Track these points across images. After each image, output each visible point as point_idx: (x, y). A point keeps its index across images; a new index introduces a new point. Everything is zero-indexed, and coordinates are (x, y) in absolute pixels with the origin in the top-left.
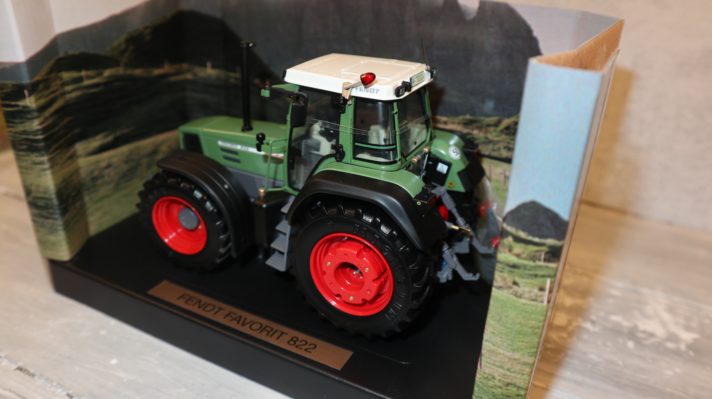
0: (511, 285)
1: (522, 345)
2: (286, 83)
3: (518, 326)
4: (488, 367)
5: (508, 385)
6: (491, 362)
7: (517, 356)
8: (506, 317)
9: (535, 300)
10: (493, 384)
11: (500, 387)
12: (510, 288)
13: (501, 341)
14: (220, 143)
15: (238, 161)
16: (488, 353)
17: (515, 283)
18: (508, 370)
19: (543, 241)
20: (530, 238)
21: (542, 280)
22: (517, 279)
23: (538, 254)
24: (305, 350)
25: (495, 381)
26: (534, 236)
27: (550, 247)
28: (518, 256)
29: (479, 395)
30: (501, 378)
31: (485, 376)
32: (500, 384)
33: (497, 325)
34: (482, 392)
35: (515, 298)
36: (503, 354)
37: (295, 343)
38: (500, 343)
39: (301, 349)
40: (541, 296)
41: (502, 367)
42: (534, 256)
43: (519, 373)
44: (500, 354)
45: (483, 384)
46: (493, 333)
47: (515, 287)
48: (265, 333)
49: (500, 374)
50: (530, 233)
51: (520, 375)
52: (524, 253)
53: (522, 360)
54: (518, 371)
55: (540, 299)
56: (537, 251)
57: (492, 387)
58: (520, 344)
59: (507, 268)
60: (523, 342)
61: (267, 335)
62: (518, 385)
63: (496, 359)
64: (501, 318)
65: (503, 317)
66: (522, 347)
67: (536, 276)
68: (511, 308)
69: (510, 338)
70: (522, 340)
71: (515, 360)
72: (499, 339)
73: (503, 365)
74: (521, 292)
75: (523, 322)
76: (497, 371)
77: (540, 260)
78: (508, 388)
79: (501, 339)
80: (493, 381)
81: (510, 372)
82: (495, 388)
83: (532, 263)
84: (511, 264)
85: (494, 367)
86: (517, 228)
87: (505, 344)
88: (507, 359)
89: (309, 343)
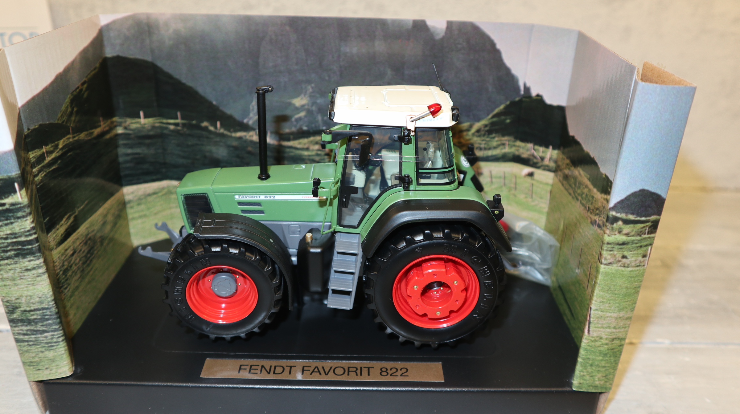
0: (620, 259)
1: (626, 305)
2: (337, 124)
3: (625, 290)
4: (596, 331)
5: (613, 340)
6: (600, 326)
7: (622, 314)
8: (615, 285)
9: (639, 266)
10: (601, 343)
11: (607, 344)
12: (619, 261)
13: (609, 307)
14: (237, 197)
15: (261, 212)
16: (597, 320)
17: (624, 257)
18: (614, 328)
19: (648, 218)
20: (638, 218)
21: (645, 248)
22: (626, 253)
23: (644, 229)
24: (401, 375)
25: (602, 340)
26: (641, 217)
27: (652, 222)
28: (627, 235)
29: (586, 357)
30: (607, 337)
31: (593, 339)
32: (607, 342)
33: (606, 295)
34: (590, 353)
35: (623, 269)
36: (611, 317)
37: (388, 374)
38: (608, 308)
39: (397, 376)
40: (644, 261)
41: (609, 327)
42: (641, 232)
43: (623, 327)
44: (608, 317)
45: (590, 346)
46: (602, 302)
47: (624, 260)
48: (352, 374)
49: (606, 333)
50: (638, 215)
51: (623, 329)
52: (632, 231)
53: (626, 316)
54: (622, 326)
55: (642, 264)
56: (644, 227)
57: (599, 347)
58: (624, 304)
59: (617, 247)
60: (627, 301)
61: (357, 375)
62: (620, 338)
63: (604, 322)
64: (610, 288)
65: (612, 287)
66: (627, 306)
67: (641, 247)
68: (619, 277)
69: (617, 301)
70: (627, 300)
71: (620, 318)
72: (607, 305)
73: (610, 325)
74: (629, 263)
75: (628, 286)
76: (604, 332)
77: (645, 234)
78: (613, 342)
79: (609, 305)
80: (600, 341)
81: (616, 329)
82: (602, 347)
83: (639, 238)
84: (621, 242)
85: (602, 329)
86: (627, 213)
87: (613, 308)
88: (614, 319)
89: (399, 369)
